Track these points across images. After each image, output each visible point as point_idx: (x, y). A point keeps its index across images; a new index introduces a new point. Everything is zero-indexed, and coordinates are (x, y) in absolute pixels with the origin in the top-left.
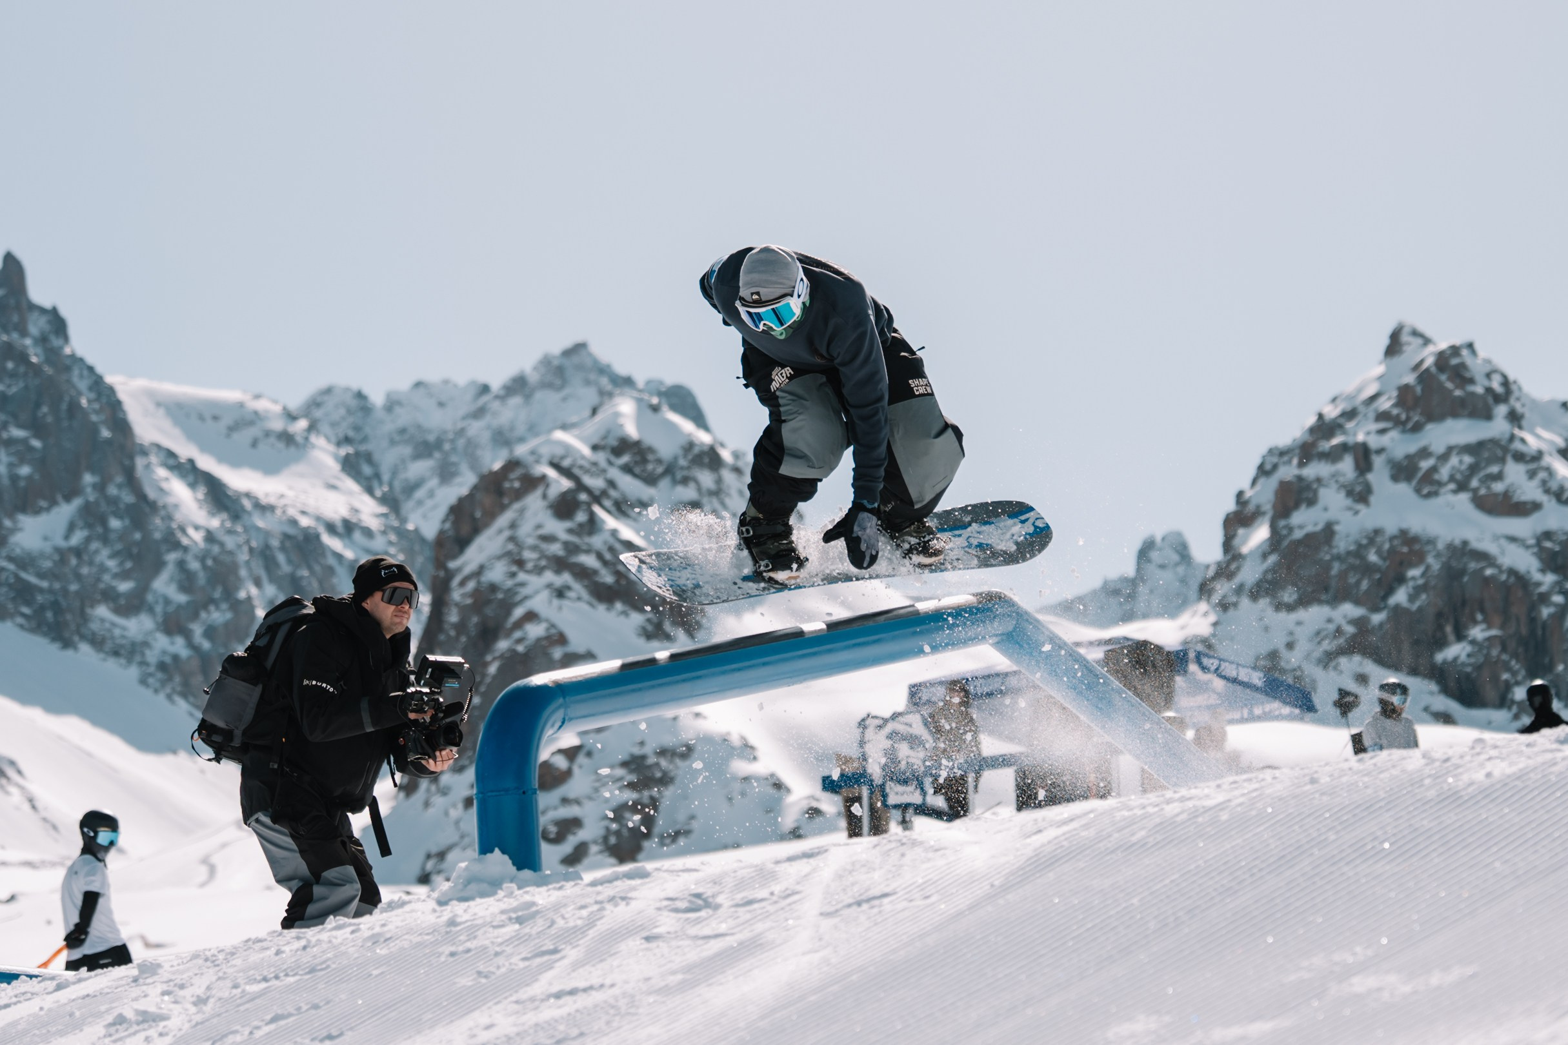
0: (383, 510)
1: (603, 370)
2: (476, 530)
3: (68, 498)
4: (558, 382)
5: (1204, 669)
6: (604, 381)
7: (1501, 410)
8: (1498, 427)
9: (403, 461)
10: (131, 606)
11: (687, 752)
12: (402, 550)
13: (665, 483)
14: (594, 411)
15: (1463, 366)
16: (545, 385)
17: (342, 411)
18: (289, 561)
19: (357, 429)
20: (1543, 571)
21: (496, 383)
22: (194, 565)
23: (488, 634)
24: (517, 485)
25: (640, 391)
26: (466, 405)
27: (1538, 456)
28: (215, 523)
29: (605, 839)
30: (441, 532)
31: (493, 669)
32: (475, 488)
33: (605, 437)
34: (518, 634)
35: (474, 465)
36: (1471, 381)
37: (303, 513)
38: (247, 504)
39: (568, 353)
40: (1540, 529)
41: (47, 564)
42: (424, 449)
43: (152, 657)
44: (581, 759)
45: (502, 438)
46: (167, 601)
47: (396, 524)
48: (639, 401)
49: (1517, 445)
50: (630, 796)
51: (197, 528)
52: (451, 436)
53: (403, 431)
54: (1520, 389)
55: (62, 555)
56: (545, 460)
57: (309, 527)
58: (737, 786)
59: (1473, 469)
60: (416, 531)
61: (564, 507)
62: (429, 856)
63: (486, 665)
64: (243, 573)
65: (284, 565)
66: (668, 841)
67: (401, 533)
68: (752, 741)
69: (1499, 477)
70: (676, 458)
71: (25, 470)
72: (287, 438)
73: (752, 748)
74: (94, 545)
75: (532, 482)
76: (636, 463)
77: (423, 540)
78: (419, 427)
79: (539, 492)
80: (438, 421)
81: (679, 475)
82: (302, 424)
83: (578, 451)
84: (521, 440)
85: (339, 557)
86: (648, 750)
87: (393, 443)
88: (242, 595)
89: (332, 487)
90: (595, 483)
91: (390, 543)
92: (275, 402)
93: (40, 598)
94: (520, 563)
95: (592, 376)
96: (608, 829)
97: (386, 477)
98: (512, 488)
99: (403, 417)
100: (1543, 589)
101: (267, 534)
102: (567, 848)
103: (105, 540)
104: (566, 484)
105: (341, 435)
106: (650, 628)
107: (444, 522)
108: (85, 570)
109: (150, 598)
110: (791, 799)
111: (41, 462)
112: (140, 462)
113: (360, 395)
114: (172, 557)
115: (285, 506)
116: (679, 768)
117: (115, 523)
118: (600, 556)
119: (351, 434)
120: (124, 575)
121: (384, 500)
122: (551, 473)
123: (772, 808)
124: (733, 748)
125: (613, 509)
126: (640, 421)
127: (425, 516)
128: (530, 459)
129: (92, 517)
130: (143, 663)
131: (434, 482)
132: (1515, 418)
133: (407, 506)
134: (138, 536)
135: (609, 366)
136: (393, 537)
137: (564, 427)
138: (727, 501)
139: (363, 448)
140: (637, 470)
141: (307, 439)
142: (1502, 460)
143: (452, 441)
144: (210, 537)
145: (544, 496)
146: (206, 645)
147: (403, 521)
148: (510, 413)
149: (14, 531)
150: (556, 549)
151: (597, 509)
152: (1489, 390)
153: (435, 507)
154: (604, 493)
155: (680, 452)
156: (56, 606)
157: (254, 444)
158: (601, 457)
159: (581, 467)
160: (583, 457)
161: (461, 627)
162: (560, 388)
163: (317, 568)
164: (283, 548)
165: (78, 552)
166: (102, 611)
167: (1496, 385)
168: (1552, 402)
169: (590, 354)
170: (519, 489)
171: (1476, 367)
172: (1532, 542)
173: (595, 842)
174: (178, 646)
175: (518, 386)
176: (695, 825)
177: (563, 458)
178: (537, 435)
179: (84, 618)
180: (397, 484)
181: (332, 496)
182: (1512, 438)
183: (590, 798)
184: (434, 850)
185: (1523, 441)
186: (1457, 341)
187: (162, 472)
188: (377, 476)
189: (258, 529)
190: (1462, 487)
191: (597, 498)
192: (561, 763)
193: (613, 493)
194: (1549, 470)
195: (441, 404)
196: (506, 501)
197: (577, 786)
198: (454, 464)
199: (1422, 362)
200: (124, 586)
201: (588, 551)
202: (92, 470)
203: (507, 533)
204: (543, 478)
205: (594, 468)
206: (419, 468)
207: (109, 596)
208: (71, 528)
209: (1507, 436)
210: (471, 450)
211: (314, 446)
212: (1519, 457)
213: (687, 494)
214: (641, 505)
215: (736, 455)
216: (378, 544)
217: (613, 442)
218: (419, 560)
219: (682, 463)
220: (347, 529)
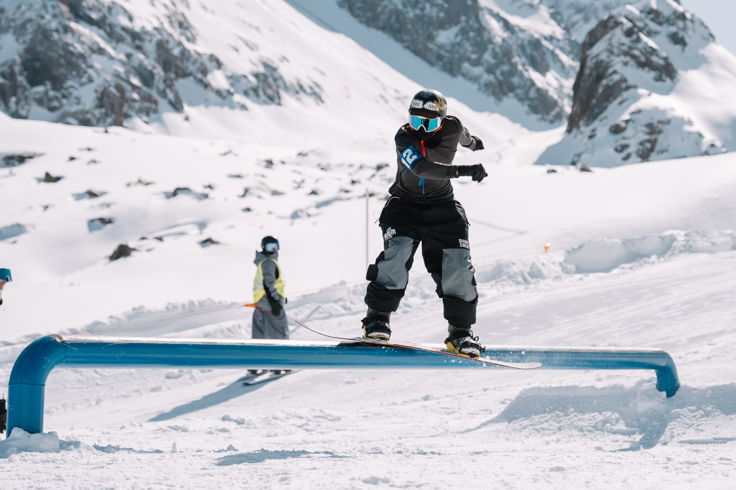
0: (564, 32)
2: (597, 40)
3: (456, 24)
9: (571, 15)
10: (476, 63)
11: (668, 122)
12: (570, 47)
13: (665, 26)
18: (531, 49)
19: (557, 3)
22: (498, 50)
23: (600, 77)
24: (612, 25)
28: (506, 35)
29: (638, 152)
30: (585, 41)
31: (600, 90)
32: (597, 26)
33: (645, 8)
34: (610, 78)
35: (597, 17)
37: (536, 32)
38: (516, 29)
41: (448, 48)
42: (579, 10)
43: (483, 81)
44: (630, 124)
45: (607, 8)
46: (488, 62)
47: (568, 37)
50: (647, 137)
51: (499, 36)
52: (588, 6)
53: (572, 4)
55: (453, 45)
56: (623, 16)
57: (537, 38)
58: (686, 135)
60: (575, 40)
61: (629, 33)
62: (575, 155)
63: (597, 89)
64: (514, 53)
65: (529, 50)
66: (660, 154)
67: (570, 41)
68: (692, 119)
70: (670, 16)
71: (442, 15)
72: (532, 6)
73: (691, 121)
74: (464, 42)
75: (618, 24)
76: (656, 17)
77: (577, 43)
78: (578, 3)
79: (620, 27)
81: (671, 22)
83: (635, 13)
84: (614, 8)
85: (548, 49)
86: (655, 121)
87: (568, 8)
88: (514, 61)
89: (546, 23)
90: (640, 24)
91: (566, 44)
93: (446, 60)
94: (611, 53)
96: (639, 148)
97: (565, 20)
98: (610, 26)
101: (523, 40)
102: (624, 154)
103: (468, 39)
104: (628, 25)
105: (551, 5)
106: (657, 77)
107: (586, 37)
108: (461, 51)
109: (482, 61)
110: (705, 140)
111: (447, 12)
112: (481, 13)
114: (490, 47)
115: (530, 30)
116: (666, 128)
117: (472, 34)
118: (641, 51)
119: (554, 5)
120: (474, 53)
121: (564, 28)
122: (625, 21)
123: (698, 143)
124: (685, 121)
125: (647, 34)
127: (578, 35)
128: (617, 15)
129: (464, 32)
130: (479, 84)
131: (581, 23)
133: (572, 31)
134: (479, 39)
136: (567, 41)
137: (630, 4)
138: (688, 32)
139: (558, 10)
140: (656, 20)
141: (538, 6)
143: (589, 8)
144: (504, 40)
145: (622, 29)
146: (501, 78)
147: (571, 36)
149: (437, 36)
150: (625, 48)
151: (640, 34)
153: (583, 32)
154: (643, 29)
155: (672, 14)
156: (451, 63)
157: (520, 7)
158: (643, 15)
159: (636, 19)
160: (637, 15)
161: (590, 75)
164: (528, 45)
165: (459, 44)
166: (466, 65)
173: (634, 153)
174: (491, 78)
176: (670, 148)
177: (630, 16)
178: (619, 7)
179: (460, 67)
180: (569, 23)
181: (546, 27)
183: (632, 137)
184: (577, 152)
187: (488, 17)
188: (563, 19)
189: (520, 38)
191: (641, 30)
192: (623, 125)
193: (646, 28)
196: (608, 30)
197: (629, 132)
198: (590, 17)
200: (474, 57)
201: (637, 49)
202: (465, 15)
203: (608, 42)
204: (622, 22)
205: (640, 20)
206: (577, 17)
207: (469, 60)
208: (457, 35)
210: (595, 12)
211: (541, 9)
213: (673, 29)
214: (657, 33)
215: (692, 16)
216: (562, 44)
217: (647, 9)
218: (576, 50)
219: (673, 17)
220: (551, 39)
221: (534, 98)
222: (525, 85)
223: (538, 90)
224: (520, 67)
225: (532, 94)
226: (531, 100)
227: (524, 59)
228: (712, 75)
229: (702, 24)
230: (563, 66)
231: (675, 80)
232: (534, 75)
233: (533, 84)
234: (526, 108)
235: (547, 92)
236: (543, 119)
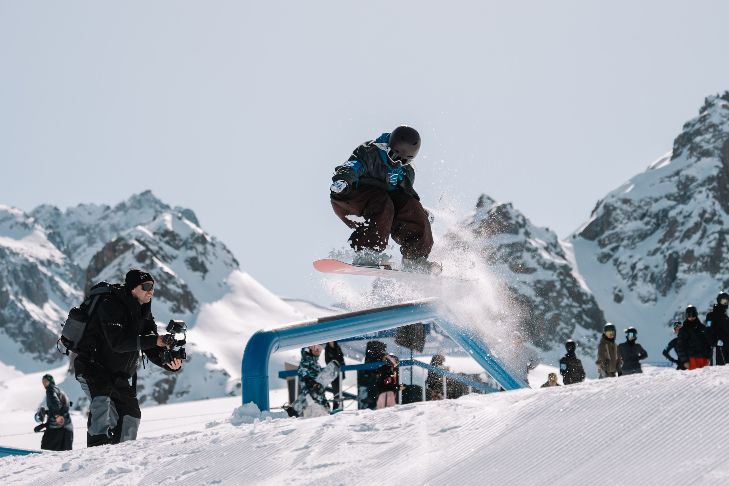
0: (64, 256)
1: (157, 202)
2: (104, 266)
4: (138, 206)
5: (437, 332)
6: (158, 207)
7: (522, 231)
8: (520, 237)
9: (73, 236)
12: (71, 273)
13: (183, 249)
14: (155, 219)
15: (507, 212)
16: (133, 207)
17: (48, 215)
18: (24, 276)
19: (54, 222)
20: (536, 296)
21: (113, 205)
24: (122, 248)
25: (173, 211)
26: (100, 214)
27: (536, 250)
29: (154, 394)
30: (90, 266)
32: (104, 248)
33: (159, 229)
35: (103, 239)
36: (510, 218)
37: (31, 256)
38: (7, 252)
39: (143, 194)
40: (536, 279)
42: (82, 231)
45: (114, 228)
47: (69, 262)
48: (173, 215)
49: (528, 245)
50: (164, 376)
52: (93, 227)
53: (73, 224)
54: (530, 222)
56: (134, 238)
57: (33, 263)
58: (209, 374)
59: (510, 255)
60: (78, 265)
61: (141, 257)
62: (80, 399)
64: (5, 280)
65: (22, 278)
66: (179, 395)
67: (71, 266)
68: (215, 355)
69: (520, 257)
70: (188, 239)
72: (25, 225)
73: (215, 358)
75: (128, 247)
76: (171, 240)
77: (80, 269)
78: (80, 223)
79: (131, 251)
80: (88, 220)
81: (189, 246)
82: (32, 220)
83: (148, 235)
84: (123, 229)
85: (45, 275)
87: (69, 228)
88: (4, 289)
89: (43, 246)
90: (154, 248)
91: (67, 270)
92: (20, 210)
95: (153, 204)
96: (155, 390)
97: (66, 243)
98: (120, 249)
99: (74, 218)
100: (536, 303)
101: (15, 264)
104: (142, 248)
105: (48, 225)
106: (175, 308)
107: (91, 262)
110: (231, 380)
113: (56, 209)
115: (23, 253)
119: (52, 224)
121: (64, 252)
122: (136, 243)
123: (223, 384)
124: (207, 358)
125: (161, 259)
126: (173, 223)
127: (81, 259)
128: (128, 237)
131: (85, 245)
132: (527, 234)
133: (74, 255)
135: (159, 200)
136: (68, 268)
137: (142, 224)
138: (208, 257)
139: (57, 230)
140: (172, 243)
141: (33, 226)
142: (522, 251)
143: (94, 229)
145: (133, 253)
147: (73, 261)
148: (118, 218)
151: (155, 259)
152: (517, 222)
153: (86, 256)
154: (158, 252)
155: (189, 236)
157: (11, 227)
158: (157, 238)
159: (149, 241)
160: (150, 237)
162: (139, 209)
163: (36, 279)
164: (22, 271)
167: (520, 220)
168: (542, 228)
169: (152, 195)
170: (123, 249)
171: (512, 213)
172: (532, 284)
173: (149, 395)
175: (122, 207)
176: (191, 389)
177: (141, 237)
178: (129, 228)
180: (70, 246)
181: (43, 250)
182: (526, 242)
183: (148, 377)
185: (530, 243)
186: (505, 202)
188: (62, 242)
189: (12, 262)
190: (505, 261)
191: (155, 254)
193: (161, 252)
194: (540, 256)
195: (90, 214)
196: (117, 254)
198: (94, 238)
199: (491, 210)
203: (117, 267)
204: (133, 245)
205: (154, 242)
206: (79, 239)
209: (523, 241)
210: (101, 233)
211: (36, 229)
212: (529, 250)
213: (192, 254)
214: (173, 258)
215: (213, 239)
216: (62, 270)
217: (162, 231)
218: (79, 277)
219: (190, 241)
220: (49, 263)
221: (30, 333)
222: (18, 318)
223: (34, 323)
224: (12, 297)
225: (27, 328)
226: (25, 335)
227: (16, 288)
228: (237, 306)
229: (224, 248)
230: (64, 295)
231: (195, 311)
232: (30, 307)
233: (28, 316)
234: (19, 345)
235: (45, 325)
236: (40, 357)
